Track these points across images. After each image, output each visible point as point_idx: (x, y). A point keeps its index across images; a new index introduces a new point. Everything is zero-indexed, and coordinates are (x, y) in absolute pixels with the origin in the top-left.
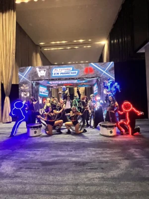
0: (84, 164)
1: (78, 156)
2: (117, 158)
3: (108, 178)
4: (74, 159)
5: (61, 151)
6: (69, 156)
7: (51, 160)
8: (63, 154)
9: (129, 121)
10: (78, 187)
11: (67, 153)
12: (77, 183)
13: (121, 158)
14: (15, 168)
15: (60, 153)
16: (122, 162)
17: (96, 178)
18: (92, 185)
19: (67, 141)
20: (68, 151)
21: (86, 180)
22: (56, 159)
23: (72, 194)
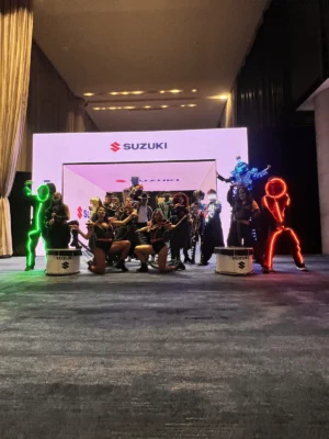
0: (179, 311)
1: (166, 301)
2: (258, 303)
3: (240, 332)
4: (155, 305)
5: (124, 294)
6: (144, 300)
7: (99, 306)
8: (130, 298)
10: (166, 345)
11: (140, 297)
12: (161, 337)
13: (266, 303)
14: (9, 318)
15: (122, 297)
16: (270, 308)
17: (210, 331)
18: (199, 342)
19: (140, 280)
20: (141, 294)
21: (184, 334)
22: (111, 304)
23: (150, 354)
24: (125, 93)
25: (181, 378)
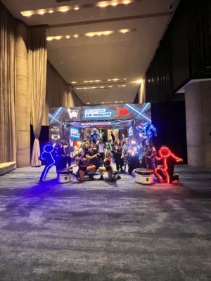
0: (117, 216)
1: (111, 207)
2: (154, 210)
3: (145, 233)
4: (107, 210)
5: (93, 200)
6: (103, 206)
7: (83, 210)
8: (95, 203)
9: (166, 168)
10: (112, 243)
11: (100, 203)
12: (110, 237)
13: (158, 210)
14: (43, 219)
15: (92, 202)
16: (159, 214)
17: (132, 233)
18: (126, 241)
19: (100, 188)
20: (101, 200)
21: (120, 235)
22: (87, 209)
23: (105, 251)
24: (91, 81)
25: (118, 270)
